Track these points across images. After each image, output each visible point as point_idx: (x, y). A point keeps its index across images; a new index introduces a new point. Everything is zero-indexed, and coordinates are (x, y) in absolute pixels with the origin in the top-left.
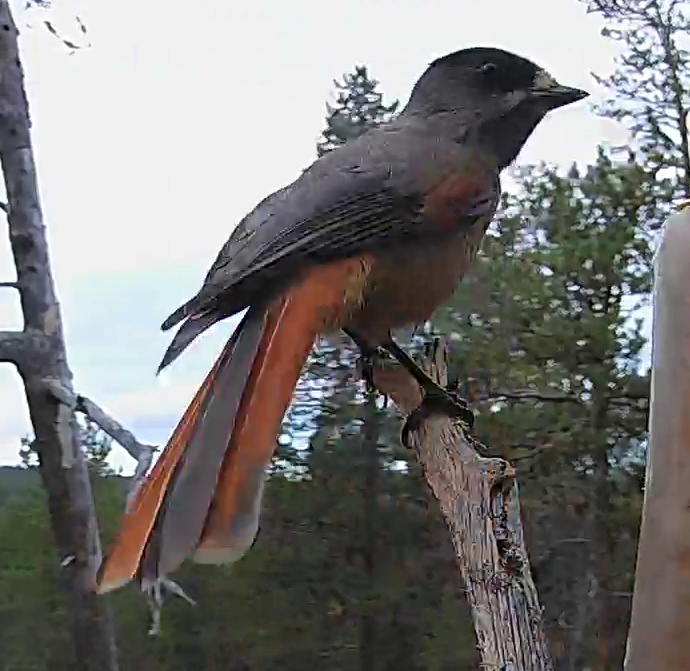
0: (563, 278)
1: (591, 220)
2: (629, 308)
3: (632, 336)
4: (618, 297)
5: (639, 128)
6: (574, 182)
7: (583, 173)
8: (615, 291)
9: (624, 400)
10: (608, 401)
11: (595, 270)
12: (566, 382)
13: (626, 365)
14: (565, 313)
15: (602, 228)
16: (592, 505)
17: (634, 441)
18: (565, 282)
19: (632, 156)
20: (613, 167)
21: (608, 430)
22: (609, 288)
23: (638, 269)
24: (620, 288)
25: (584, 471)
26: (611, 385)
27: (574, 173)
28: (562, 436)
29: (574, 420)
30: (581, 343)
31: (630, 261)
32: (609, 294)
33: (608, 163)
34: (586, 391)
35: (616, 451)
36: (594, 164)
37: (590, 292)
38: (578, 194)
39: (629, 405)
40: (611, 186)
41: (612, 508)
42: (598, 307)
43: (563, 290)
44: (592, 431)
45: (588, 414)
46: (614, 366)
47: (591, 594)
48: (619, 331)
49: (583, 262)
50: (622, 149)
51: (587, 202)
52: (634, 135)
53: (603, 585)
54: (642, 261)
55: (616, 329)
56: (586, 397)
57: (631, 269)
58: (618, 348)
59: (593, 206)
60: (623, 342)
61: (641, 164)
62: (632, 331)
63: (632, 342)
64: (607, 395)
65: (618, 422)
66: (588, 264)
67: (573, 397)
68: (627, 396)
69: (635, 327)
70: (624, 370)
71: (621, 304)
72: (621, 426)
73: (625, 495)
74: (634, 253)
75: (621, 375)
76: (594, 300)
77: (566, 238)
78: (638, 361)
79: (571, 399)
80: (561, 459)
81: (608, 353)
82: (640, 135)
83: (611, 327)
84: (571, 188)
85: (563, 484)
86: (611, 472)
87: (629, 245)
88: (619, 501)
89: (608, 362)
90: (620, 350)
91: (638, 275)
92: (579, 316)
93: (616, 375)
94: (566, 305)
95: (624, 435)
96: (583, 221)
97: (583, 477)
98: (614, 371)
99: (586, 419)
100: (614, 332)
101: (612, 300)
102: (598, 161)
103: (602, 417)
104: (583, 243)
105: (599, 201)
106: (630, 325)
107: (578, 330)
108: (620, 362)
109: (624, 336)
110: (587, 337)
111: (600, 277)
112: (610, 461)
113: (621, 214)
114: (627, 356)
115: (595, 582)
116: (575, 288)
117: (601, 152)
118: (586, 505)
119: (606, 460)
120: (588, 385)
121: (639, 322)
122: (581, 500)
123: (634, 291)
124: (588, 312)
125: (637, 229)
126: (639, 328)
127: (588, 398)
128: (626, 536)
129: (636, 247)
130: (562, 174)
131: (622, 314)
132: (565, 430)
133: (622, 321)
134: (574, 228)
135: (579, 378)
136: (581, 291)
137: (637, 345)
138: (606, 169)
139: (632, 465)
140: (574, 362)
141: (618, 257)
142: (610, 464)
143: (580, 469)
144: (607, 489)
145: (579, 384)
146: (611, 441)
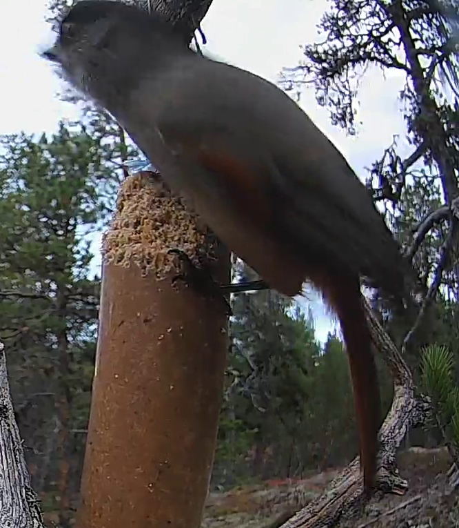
0: (36, 213)
1: (55, 173)
2: (82, 233)
3: (83, 253)
4: (75, 226)
5: (88, 109)
6: (43, 146)
7: (50, 140)
8: (72, 222)
9: (78, 297)
10: (67, 297)
11: (58, 207)
12: (38, 284)
13: (80, 272)
14: (37, 237)
15: (63, 179)
16: (56, 369)
17: (85, 325)
18: (38, 215)
19: (84, 128)
20: (71, 136)
21: (68, 317)
22: (69, 220)
23: (88, 207)
24: (76, 220)
25: (51, 346)
26: (69, 286)
27: (44, 140)
28: (35, 322)
29: (44, 311)
30: (49, 258)
31: (82, 201)
32: (68, 224)
33: (67, 133)
34: (51, 291)
35: (73, 332)
36: (58, 134)
37: (55, 222)
38: (47, 154)
39: (82, 300)
40: (69, 149)
41: (71, 372)
42: (60, 232)
43: (36, 220)
44: (56, 318)
45: (54, 306)
46: (71, 274)
47: (56, 430)
48: (75, 249)
49: (50, 202)
50: (77, 123)
51: (52, 160)
52: (85, 114)
53: (65, 424)
54: (90, 201)
55: (73, 247)
56: (52, 295)
57: (83, 206)
58: (74, 261)
59: (57, 163)
60: (77, 256)
61: (90, 134)
62: (83, 249)
63: (83, 257)
64: (67, 293)
65: (74, 312)
66: (53, 203)
67: (43, 295)
68: (80, 294)
69: (86, 246)
70: (78, 276)
71: (76, 230)
72: (77, 314)
73: (79, 362)
74: (85, 195)
75: (76, 280)
76: (57, 228)
77: (38, 185)
78: (88, 270)
79: (42, 296)
80: (35, 338)
81: (67, 264)
82: (89, 113)
83: (69, 247)
84: (42, 151)
85: (37, 354)
86: (69, 346)
87: (82, 190)
88: (75, 367)
89: (67, 271)
90: (75, 262)
91: (88, 210)
92: (47, 239)
93: (72, 280)
94: (39, 231)
95: (79, 321)
96: (50, 173)
97: (50, 349)
98: (72, 277)
99: (52, 310)
100: (71, 250)
101: (70, 228)
102: (60, 132)
103: (63, 308)
104: (50, 189)
105: (61, 159)
106: (82, 245)
107: (46, 249)
108: (75, 271)
109: (78, 252)
110: (53, 253)
111: (62, 212)
112: (69, 339)
113: (76, 168)
114: (80, 266)
115: (58, 423)
116: (44, 219)
117: (62, 126)
118: (52, 370)
119: (66, 338)
120: (54, 286)
121: (89, 243)
122: (49, 366)
123: (85, 222)
124: (54, 236)
125: (87, 179)
126: (89, 247)
127: (54, 295)
128: (80, 391)
129: (87, 191)
130: (36, 141)
131: (77, 237)
132: (38, 317)
133: (77, 242)
134: (43, 178)
135: (47, 281)
136: (49, 222)
137: (87, 259)
138: (66, 137)
139: (84, 342)
140: (43, 270)
141: (74, 199)
142: (68, 341)
143: (48, 345)
144: (67, 358)
145: (47, 286)
146: (69, 325)
